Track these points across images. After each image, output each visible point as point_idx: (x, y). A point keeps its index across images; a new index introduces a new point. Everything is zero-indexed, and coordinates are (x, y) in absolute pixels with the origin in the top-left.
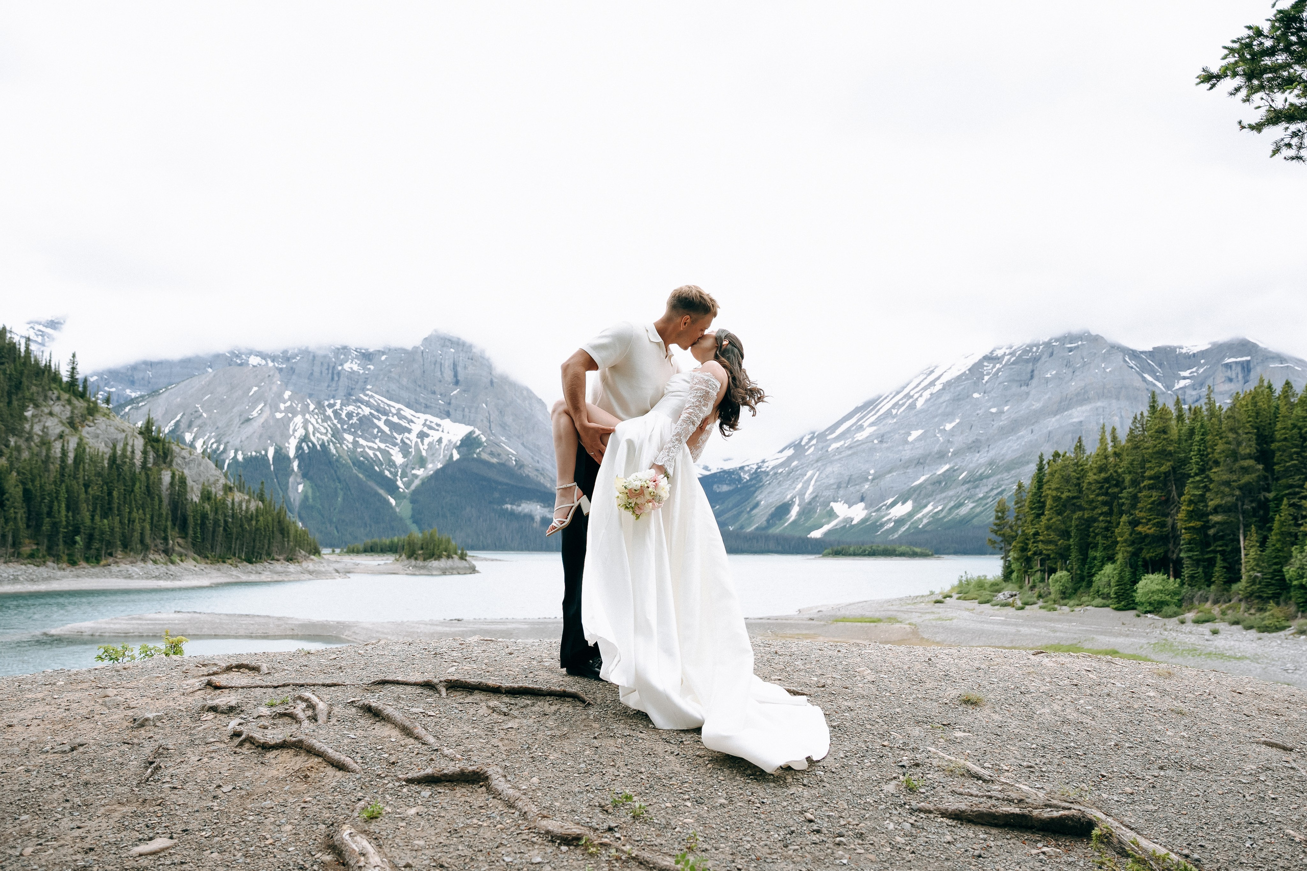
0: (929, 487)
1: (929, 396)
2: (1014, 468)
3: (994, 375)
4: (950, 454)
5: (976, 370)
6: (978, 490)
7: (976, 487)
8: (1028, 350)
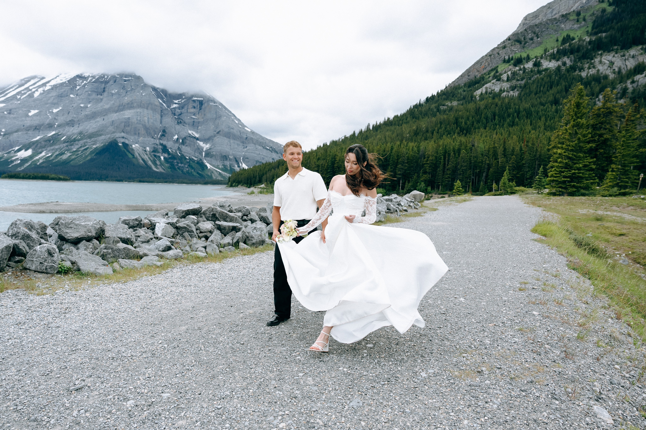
0: (43, 142)
1: (42, 92)
2: (93, 137)
3: (83, 86)
4: (56, 126)
5: (72, 82)
6: (73, 147)
7: (71, 145)
8: (102, 76)
